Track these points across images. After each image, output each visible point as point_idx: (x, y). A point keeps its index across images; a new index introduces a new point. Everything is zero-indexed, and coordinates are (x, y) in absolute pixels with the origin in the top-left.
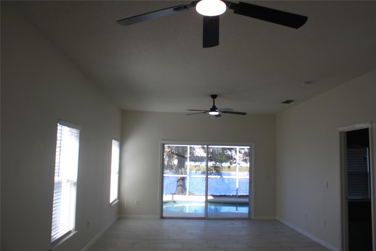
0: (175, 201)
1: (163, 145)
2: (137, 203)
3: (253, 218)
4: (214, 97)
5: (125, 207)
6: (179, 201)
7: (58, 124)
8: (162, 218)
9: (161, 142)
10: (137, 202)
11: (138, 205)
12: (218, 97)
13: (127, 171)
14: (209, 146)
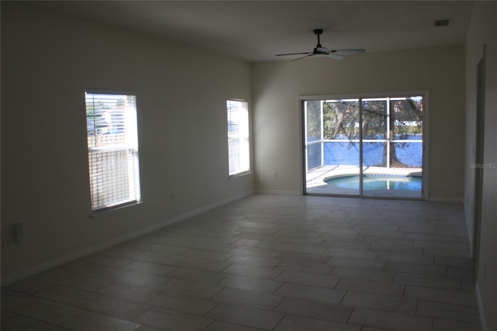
0: (365, 174)
2: (274, 176)
3: (426, 199)
4: (318, 32)
6: (372, 175)
7: (86, 93)
8: (305, 193)
9: (299, 98)
10: (274, 174)
11: (276, 178)
12: (324, 32)
13: (262, 137)
14: (363, 100)
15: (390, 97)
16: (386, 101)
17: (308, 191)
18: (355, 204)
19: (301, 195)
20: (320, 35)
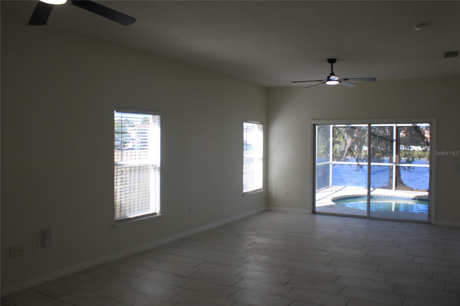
0: (372, 195)
1: (314, 126)
2: (285, 194)
3: (433, 222)
4: (332, 61)
5: (273, 198)
7: (115, 112)
8: (314, 212)
9: (311, 123)
10: (285, 193)
11: (287, 196)
12: (337, 62)
13: (275, 158)
14: (372, 125)
15: (396, 123)
16: (393, 127)
17: (317, 210)
18: (362, 224)
19: (310, 214)
20: (334, 64)
